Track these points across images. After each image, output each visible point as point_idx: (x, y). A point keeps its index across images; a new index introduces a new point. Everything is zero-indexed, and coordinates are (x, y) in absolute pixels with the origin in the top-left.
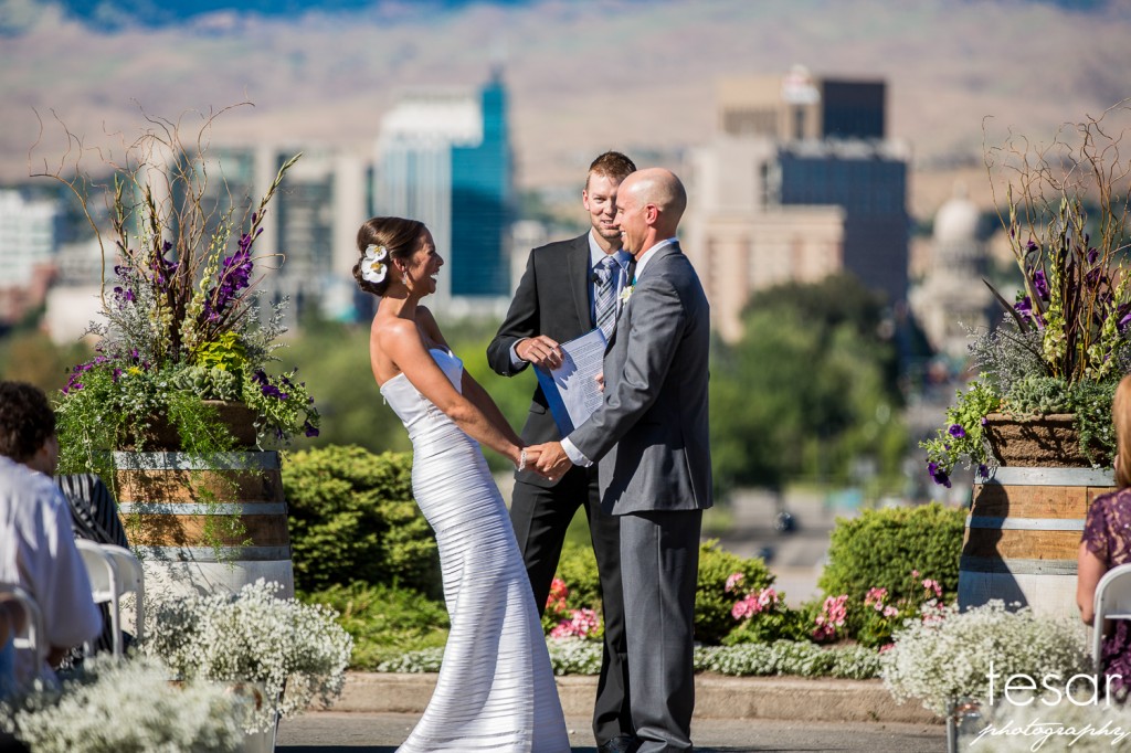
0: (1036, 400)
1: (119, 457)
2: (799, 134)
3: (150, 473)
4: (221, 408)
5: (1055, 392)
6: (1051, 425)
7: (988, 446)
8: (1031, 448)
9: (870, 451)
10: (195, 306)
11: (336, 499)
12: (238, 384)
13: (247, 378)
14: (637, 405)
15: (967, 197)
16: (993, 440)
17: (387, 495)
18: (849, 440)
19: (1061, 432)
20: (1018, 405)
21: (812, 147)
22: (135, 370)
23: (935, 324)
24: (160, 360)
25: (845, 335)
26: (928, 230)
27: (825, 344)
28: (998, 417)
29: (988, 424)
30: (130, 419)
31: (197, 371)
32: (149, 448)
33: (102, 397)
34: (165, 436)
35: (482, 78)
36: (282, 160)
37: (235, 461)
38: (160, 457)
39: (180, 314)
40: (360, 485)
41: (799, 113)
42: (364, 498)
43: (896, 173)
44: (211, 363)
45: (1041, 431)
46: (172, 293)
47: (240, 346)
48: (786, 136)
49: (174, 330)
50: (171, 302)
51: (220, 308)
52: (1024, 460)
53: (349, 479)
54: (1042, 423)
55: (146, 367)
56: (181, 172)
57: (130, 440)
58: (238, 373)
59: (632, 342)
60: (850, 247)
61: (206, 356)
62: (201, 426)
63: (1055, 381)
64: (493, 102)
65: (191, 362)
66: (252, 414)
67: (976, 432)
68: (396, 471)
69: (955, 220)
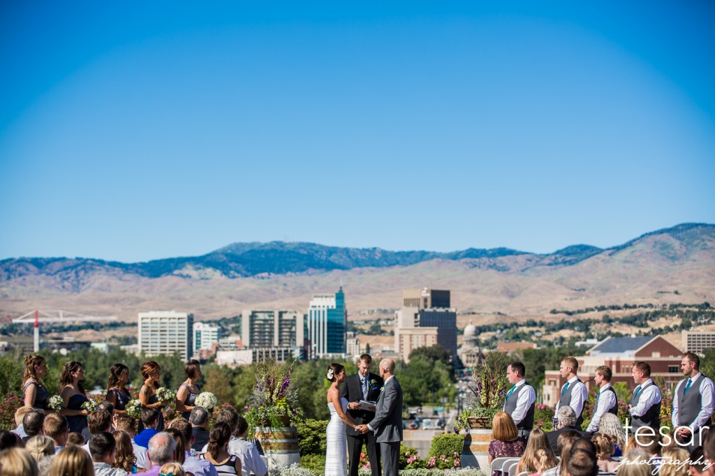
0: (479, 413)
1: (258, 429)
2: (426, 307)
3: (265, 432)
4: (282, 417)
5: (484, 411)
6: (483, 419)
7: (468, 424)
8: (478, 425)
9: (446, 395)
10: (276, 391)
11: (308, 433)
12: (286, 411)
13: (288, 409)
14: (385, 416)
15: (471, 323)
16: (470, 423)
17: (320, 432)
18: (440, 392)
19: (485, 421)
20: (475, 414)
21: (429, 309)
22: (262, 407)
23: (464, 359)
24: (268, 405)
25: (438, 362)
26: (462, 332)
27: (433, 364)
28: (470, 417)
29: (468, 419)
30: (261, 419)
31: (277, 407)
32: (265, 426)
33: (254, 414)
34: (268, 423)
35: (337, 291)
36: (281, 314)
37: (284, 429)
38: (267, 428)
39: (272, 394)
40: (313, 429)
41: (426, 300)
42: (314, 433)
43: (453, 316)
44: (280, 405)
45: (481, 421)
46: (270, 388)
47: (287, 401)
48: (422, 307)
49: (271, 397)
50: (270, 390)
51: (282, 392)
52: (477, 428)
53: (311, 428)
54: (481, 419)
55: (264, 406)
56: (253, 317)
57: (260, 424)
58: (286, 408)
59: (385, 401)
60: (440, 337)
61: (278, 403)
62: (277, 421)
63: (484, 409)
64: (340, 297)
65: (275, 405)
66: (290, 418)
67: (465, 421)
68: (322, 425)
69: (469, 330)
